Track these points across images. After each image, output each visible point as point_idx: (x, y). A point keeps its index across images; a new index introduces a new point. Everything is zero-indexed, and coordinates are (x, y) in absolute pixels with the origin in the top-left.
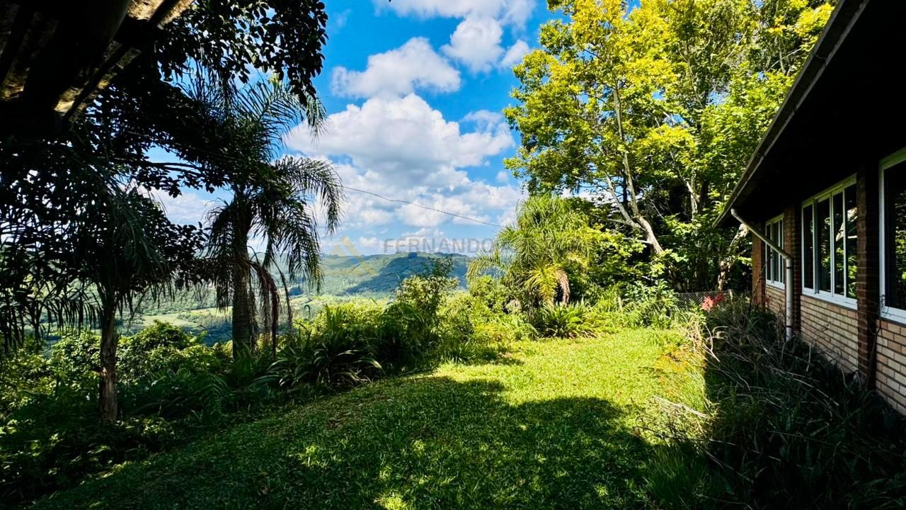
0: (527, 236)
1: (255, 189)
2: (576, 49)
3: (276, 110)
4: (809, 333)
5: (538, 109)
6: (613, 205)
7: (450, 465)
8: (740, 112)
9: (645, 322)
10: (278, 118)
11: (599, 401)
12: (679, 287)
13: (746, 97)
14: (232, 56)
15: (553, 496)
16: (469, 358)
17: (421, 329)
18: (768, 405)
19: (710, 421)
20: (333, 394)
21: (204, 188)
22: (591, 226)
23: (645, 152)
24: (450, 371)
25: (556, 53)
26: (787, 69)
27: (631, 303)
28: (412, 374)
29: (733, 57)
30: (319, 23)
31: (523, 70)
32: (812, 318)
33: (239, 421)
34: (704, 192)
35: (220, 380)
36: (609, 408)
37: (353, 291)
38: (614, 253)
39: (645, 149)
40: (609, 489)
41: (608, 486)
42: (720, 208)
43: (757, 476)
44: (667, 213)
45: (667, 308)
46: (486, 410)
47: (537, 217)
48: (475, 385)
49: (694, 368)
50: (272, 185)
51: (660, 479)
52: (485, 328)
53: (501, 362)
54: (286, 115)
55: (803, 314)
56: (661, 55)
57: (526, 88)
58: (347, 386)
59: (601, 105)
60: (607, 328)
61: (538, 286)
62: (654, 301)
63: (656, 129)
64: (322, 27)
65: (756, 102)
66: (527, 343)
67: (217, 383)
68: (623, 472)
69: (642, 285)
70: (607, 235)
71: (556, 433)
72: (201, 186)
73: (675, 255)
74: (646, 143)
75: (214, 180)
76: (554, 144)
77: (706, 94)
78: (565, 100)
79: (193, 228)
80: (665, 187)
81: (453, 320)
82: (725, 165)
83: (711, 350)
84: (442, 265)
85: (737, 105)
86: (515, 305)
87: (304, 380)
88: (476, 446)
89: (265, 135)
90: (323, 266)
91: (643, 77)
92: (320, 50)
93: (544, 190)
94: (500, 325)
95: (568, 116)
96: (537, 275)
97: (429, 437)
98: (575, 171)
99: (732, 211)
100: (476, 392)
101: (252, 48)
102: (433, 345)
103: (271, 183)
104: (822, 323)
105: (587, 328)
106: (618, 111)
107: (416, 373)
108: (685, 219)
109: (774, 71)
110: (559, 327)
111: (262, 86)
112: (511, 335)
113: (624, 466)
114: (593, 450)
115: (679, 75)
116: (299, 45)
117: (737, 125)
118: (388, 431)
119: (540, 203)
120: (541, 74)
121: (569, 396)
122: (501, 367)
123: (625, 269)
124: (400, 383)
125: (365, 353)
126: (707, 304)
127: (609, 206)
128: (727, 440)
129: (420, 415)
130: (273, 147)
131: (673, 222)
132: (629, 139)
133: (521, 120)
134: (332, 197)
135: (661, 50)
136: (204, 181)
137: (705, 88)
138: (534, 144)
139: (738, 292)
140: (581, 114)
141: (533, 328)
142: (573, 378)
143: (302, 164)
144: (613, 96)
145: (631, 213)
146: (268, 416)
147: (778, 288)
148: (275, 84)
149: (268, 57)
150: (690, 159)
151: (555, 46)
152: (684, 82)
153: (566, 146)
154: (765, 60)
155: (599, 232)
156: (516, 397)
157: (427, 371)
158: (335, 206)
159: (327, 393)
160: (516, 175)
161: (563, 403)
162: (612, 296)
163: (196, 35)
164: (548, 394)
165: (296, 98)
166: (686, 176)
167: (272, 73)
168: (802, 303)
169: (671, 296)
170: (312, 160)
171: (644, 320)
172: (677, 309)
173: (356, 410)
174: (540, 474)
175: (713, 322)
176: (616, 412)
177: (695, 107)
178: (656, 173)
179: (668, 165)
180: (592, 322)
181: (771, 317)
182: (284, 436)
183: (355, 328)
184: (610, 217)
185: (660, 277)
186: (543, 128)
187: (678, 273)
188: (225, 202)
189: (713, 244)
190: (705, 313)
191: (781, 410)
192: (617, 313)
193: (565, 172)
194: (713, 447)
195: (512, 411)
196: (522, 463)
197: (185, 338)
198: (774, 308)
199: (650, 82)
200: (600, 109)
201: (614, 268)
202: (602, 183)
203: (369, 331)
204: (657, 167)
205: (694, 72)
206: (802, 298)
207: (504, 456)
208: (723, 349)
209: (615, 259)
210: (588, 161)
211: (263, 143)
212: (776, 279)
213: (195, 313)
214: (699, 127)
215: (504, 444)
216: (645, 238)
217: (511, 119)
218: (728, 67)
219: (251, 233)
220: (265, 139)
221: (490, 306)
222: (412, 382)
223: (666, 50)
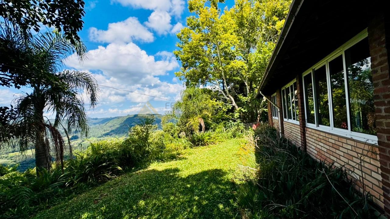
0: (186, 105)
1: (47, 86)
2: (201, 28)
3: (58, 47)
4: (287, 134)
5: (187, 51)
6: (219, 91)
7: (157, 209)
8: (260, 56)
9: (234, 136)
10: (59, 51)
11: (218, 170)
12: (245, 122)
13: (262, 51)
14: (28, 17)
15: (202, 213)
16: (164, 159)
17: (141, 149)
18: (276, 162)
19: (258, 171)
20: (96, 186)
21: (14, 86)
22: (211, 99)
23: (230, 70)
24: (156, 166)
25: (194, 29)
26: (274, 41)
27: (228, 129)
28: (137, 170)
29: (257, 35)
30: (80, 5)
31: (181, 35)
32: (287, 129)
33: (41, 209)
34: (251, 85)
35: (27, 189)
36: (222, 172)
37: (107, 135)
38: (221, 110)
39: (230, 69)
40: (224, 205)
41: (223, 204)
42: (256, 91)
43: (274, 189)
44: (239, 93)
45: (241, 130)
46: (172, 181)
47: (190, 96)
48: (167, 171)
49: (251, 152)
50: (56, 85)
51: (242, 197)
52: (170, 146)
53: (178, 159)
54: (64, 49)
55: (284, 128)
56: (233, 33)
57: (182, 43)
58: (104, 180)
59: (212, 51)
60: (220, 140)
61: (192, 125)
62: (236, 127)
63: (233, 61)
64: (82, 8)
65: (265, 53)
66: (189, 150)
67: (26, 191)
68: (229, 197)
69: (232, 122)
70: (218, 102)
71: (202, 186)
72: (12, 86)
73: (242, 109)
74: (229, 66)
75: (19, 82)
76: (195, 66)
77: (249, 49)
78: (198, 49)
79: (6, 108)
80: (238, 84)
81: (156, 143)
82: (257, 75)
83: (256, 144)
84: (149, 119)
85: (259, 53)
86: (183, 134)
87: (80, 181)
88: (168, 198)
89: (51, 59)
90: (88, 124)
91: (227, 41)
92: (81, 18)
93: (192, 85)
94: (177, 144)
95: (200, 55)
96: (191, 121)
97: (147, 198)
98: (204, 77)
99: (260, 92)
100: (168, 174)
101: (41, 15)
102: (147, 156)
103: (55, 83)
104: (290, 130)
105: (212, 141)
106: (219, 54)
107: (140, 169)
108: (245, 95)
109: (270, 41)
110: (202, 142)
111: (49, 34)
112: (182, 147)
113: (229, 195)
114: (217, 190)
115: (240, 41)
116: (69, 15)
117: (260, 60)
118: (126, 199)
119: (191, 91)
120: (188, 38)
121: (206, 170)
122: (178, 161)
123: (225, 116)
124: (132, 175)
125: (113, 163)
126: (254, 127)
127: (218, 91)
128: (264, 177)
129: (142, 189)
130: (57, 65)
131: (241, 97)
132: (224, 65)
133: (181, 56)
134: (92, 90)
135: (233, 32)
136: (13, 83)
137: (248, 46)
138: (187, 66)
139: (264, 122)
140: (205, 55)
141: (191, 143)
142: (208, 162)
143: (74, 74)
144: (216, 48)
145: (226, 94)
146: (59, 204)
147: (276, 119)
148: (56, 34)
149: (51, 20)
150: (245, 73)
151: (193, 27)
152: (241, 44)
153: (200, 67)
154: (267, 38)
155: (215, 102)
156: (184, 174)
157: (145, 168)
158: (94, 94)
159: (93, 186)
160: (180, 79)
161: (205, 173)
162: (221, 127)
163: (4, 5)
164: (198, 170)
165: (69, 41)
166: (244, 79)
167: (54, 28)
168: (284, 124)
169: (242, 125)
170: (80, 72)
171: (233, 135)
172: (245, 130)
173: (109, 192)
174: (196, 205)
175: (257, 134)
176: (225, 173)
177: (246, 53)
178: (234, 78)
179: (238, 75)
180: (214, 138)
181: (275, 130)
182: (69, 212)
183: (107, 152)
184: (218, 96)
185: (238, 118)
186: (190, 60)
187: (244, 116)
188: (27, 94)
189: (255, 105)
190: (254, 130)
191: (280, 163)
192: (223, 134)
193: (200, 78)
194: (259, 181)
195: (183, 180)
196: (189, 202)
197: (5, 169)
198: (275, 126)
199: (230, 43)
200: (212, 53)
201: (221, 116)
202: (214, 82)
203: (115, 153)
204: (234, 76)
205: (245, 40)
206: (284, 122)
207: (181, 200)
208: (260, 144)
209: (221, 112)
210: (209, 73)
211: (50, 63)
212: (275, 116)
213: (11, 155)
214: (248, 61)
215: (181, 195)
216: (232, 103)
217: (177, 56)
218: (256, 40)
219: (45, 110)
220: (52, 61)
221: (172, 136)
222: (138, 174)
223: (234, 31)
